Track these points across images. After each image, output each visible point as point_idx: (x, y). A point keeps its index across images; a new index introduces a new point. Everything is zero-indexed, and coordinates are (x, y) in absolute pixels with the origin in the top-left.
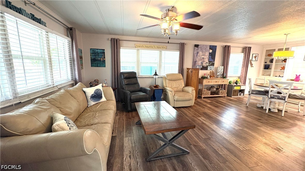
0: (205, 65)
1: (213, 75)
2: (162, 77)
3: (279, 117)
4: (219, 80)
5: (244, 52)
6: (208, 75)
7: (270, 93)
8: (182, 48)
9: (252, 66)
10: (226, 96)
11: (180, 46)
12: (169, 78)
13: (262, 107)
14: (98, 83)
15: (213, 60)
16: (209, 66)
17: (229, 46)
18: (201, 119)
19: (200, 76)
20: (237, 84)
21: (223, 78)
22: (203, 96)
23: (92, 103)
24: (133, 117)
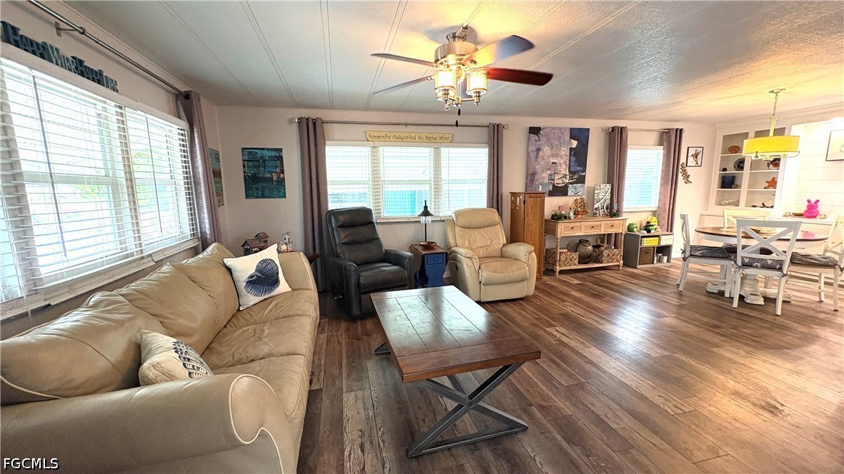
0: (559, 182)
1: (583, 210)
2: (444, 221)
3: (770, 318)
4: (599, 223)
5: (665, 143)
6: (570, 209)
7: (740, 253)
8: (495, 138)
9: (687, 182)
10: (621, 265)
11: (489, 133)
12: (461, 221)
13: (721, 293)
14: (266, 241)
15: (581, 168)
16: (571, 183)
17: (622, 128)
18: (555, 333)
19: (548, 213)
20: (649, 231)
21: (611, 217)
22: (558, 269)
23: (251, 299)
24: (368, 335)
